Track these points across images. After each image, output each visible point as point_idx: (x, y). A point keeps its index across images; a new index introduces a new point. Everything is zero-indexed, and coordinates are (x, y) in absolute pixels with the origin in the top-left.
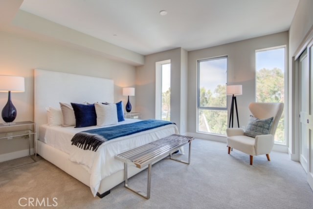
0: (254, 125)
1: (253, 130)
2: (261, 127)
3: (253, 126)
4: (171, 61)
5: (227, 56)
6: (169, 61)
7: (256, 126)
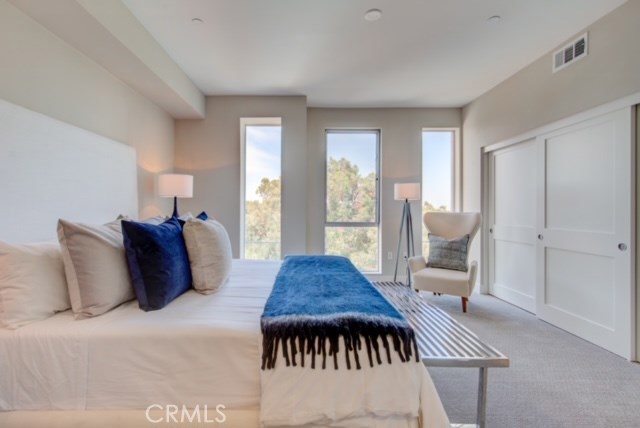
0: (445, 248)
1: (446, 256)
2: (457, 250)
3: (445, 251)
4: (282, 121)
5: (379, 130)
6: (278, 120)
7: (450, 249)
